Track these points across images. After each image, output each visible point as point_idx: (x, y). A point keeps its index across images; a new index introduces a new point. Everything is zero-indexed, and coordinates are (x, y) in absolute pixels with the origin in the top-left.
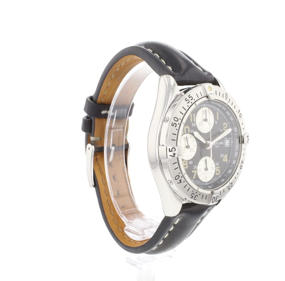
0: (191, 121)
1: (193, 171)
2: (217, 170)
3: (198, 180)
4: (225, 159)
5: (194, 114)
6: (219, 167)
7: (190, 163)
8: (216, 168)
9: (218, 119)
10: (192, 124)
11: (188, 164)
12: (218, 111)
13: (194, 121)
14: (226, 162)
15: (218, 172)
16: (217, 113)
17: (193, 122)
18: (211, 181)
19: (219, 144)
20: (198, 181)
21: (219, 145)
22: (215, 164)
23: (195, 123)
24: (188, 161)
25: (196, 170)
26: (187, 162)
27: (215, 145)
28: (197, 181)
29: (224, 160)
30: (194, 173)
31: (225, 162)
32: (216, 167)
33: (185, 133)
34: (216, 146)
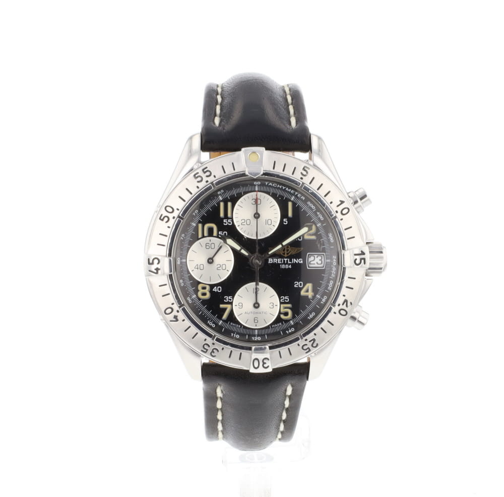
0: (222, 215)
1: (222, 306)
2: (282, 311)
3: (234, 323)
4: (307, 291)
5: (229, 204)
6: (289, 305)
7: (215, 289)
8: (282, 305)
9: (290, 214)
10: (225, 221)
11: (211, 291)
12: (290, 201)
13: (229, 215)
14: (310, 297)
15: (286, 314)
16: (290, 204)
17: (226, 216)
18: (267, 327)
19: (291, 261)
20: (234, 325)
21: (292, 264)
22: (280, 299)
23: (232, 218)
24: (212, 286)
25: (231, 303)
26: (208, 287)
27: (282, 264)
28: (231, 324)
29: (303, 293)
30: (225, 309)
31: (308, 296)
32: (281, 303)
33: (206, 234)
34: (283, 266)
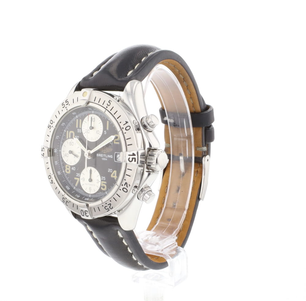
0: (77, 127)
1: (75, 178)
2: (102, 185)
3: (80, 189)
4: (114, 175)
5: (81, 120)
6: (105, 182)
7: (73, 169)
8: (102, 182)
9: (108, 129)
10: (78, 130)
11: (71, 169)
12: (108, 120)
13: (80, 127)
14: (115, 179)
15: (104, 187)
16: (108, 122)
17: (79, 128)
18: (95, 194)
19: (107, 156)
20: (80, 190)
21: (107, 158)
22: (101, 178)
23: (81, 129)
25: (79, 177)
26: (70, 167)
27: (103, 157)
29: (112, 176)
30: (76, 181)
31: (114, 178)
32: (102, 181)
33: (70, 137)
34: (103, 158)
